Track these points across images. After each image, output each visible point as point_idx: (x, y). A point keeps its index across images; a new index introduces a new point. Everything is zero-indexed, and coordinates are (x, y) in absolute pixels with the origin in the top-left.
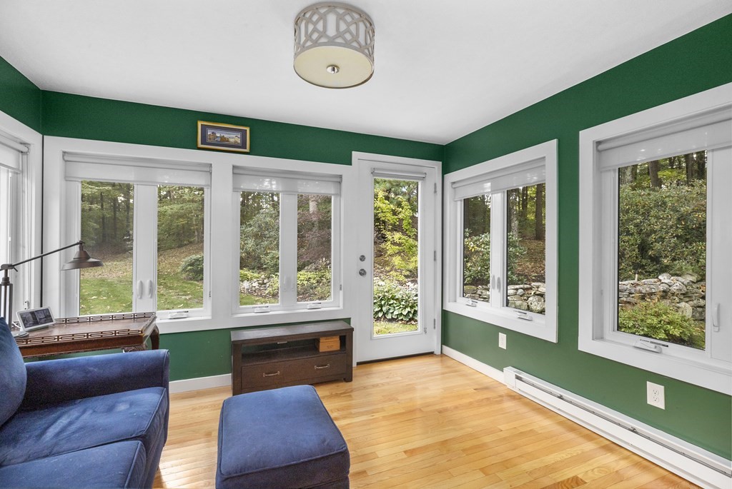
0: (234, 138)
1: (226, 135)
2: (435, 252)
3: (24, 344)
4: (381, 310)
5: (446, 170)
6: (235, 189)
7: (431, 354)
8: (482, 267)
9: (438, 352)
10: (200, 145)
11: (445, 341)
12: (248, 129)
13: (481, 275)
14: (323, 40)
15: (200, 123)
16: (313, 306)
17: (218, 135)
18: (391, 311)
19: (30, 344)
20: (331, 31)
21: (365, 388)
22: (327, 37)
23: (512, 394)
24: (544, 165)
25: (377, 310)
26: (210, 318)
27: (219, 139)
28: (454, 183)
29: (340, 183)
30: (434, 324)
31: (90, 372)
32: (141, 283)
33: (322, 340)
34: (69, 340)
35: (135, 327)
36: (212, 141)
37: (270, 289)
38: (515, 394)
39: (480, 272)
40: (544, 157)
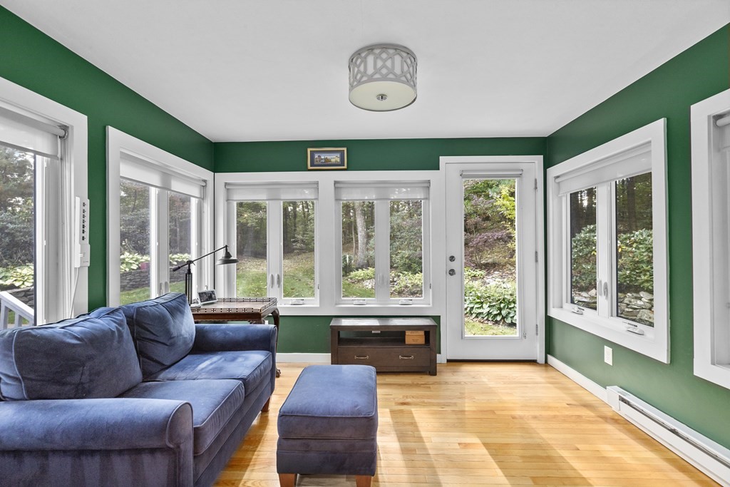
0: (335, 158)
1: (329, 156)
2: (536, 253)
3: (196, 312)
4: (500, 314)
5: (548, 164)
6: (337, 200)
7: (533, 362)
8: (631, 271)
9: (541, 359)
10: (310, 168)
11: (549, 349)
12: (345, 149)
13: (631, 281)
14: (364, 79)
15: (309, 150)
16: (404, 302)
17: (323, 157)
18: (511, 315)
19: (199, 312)
20: (370, 70)
21: (446, 383)
22: (368, 75)
23: (616, 418)
24: (650, 151)
25: (495, 312)
26: (318, 306)
27: (323, 161)
28: (558, 177)
29: (428, 187)
30: (537, 330)
31: (227, 334)
32: (272, 275)
33: (408, 333)
34: (219, 312)
35: (257, 307)
36: (319, 163)
37: (397, 287)
38: (620, 418)
39: (629, 276)
40: (650, 142)
